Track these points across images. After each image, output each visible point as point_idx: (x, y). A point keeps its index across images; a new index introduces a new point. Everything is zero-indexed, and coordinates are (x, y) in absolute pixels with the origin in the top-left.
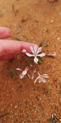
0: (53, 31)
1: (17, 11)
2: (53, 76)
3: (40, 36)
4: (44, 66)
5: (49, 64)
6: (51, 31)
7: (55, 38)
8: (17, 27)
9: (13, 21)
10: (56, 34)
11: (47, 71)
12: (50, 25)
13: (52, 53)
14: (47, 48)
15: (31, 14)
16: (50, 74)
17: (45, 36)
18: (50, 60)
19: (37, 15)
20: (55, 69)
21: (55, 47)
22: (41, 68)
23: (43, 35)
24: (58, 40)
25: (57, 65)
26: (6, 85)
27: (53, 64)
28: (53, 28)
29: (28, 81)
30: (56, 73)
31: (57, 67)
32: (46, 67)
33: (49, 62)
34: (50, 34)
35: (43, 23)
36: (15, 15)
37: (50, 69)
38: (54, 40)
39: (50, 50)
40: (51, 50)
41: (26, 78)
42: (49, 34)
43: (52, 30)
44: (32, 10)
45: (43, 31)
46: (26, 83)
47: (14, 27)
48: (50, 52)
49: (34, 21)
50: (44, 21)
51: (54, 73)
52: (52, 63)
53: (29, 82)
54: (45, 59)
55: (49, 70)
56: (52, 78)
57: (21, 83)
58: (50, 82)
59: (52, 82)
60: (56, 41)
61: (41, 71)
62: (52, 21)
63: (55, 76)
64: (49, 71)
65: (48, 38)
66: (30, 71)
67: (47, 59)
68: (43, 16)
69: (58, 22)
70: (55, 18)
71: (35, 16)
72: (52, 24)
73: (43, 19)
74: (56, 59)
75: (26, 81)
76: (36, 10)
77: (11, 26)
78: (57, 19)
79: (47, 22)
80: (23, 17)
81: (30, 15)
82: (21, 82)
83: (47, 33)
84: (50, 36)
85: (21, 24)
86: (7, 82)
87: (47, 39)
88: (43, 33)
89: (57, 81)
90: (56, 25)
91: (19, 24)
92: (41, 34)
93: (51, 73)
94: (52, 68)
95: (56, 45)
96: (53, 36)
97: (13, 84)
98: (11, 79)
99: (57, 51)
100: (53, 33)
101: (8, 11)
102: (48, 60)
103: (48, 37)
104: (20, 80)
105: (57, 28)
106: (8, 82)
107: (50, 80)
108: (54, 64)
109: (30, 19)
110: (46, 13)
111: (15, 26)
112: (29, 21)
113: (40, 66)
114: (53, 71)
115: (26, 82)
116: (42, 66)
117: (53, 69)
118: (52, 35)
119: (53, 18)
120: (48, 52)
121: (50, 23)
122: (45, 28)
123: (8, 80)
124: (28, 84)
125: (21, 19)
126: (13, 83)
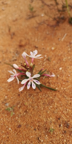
0: (54, 60)
1: (14, 34)
2: (56, 112)
3: (40, 64)
4: (45, 101)
5: (51, 99)
6: (52, 60)
7: (57, 68)
8: (14, 53)
9: (9, 45)
10: (57, 63)
11: (49, 107)
12: (51, 52)
13: (53, 85)
14: (48, 80)
15: (30, 38)
16: (52, 110)
17: (46, 65)
18: (52, 94)
19: (36, 40)
20: (58, 105)
21: (57, 79)
22: (42, 102)
23: (44, 64)
24: (60, 70)
25: (60, 99)
26: (2, 124)
27: (55, 99)
28: (54, 56)
29: (28, 118)
30: (59, 109)
31: (60, 102)
32: (48, 102)
33: (51, 96)
34: (52, 62)
35: (43, 50)
36: (12, 38)
37: (53, 104)
38: (56, 70)
39: (51, 82)
40: (53, 81)
41: (25, 115)
42: (50, 63)
43: (53, 58)
44: (30, 34)
45: (44, 59)
46: (26, 122)
47: (10, 52)
48: (52, 84)
49: (33, 47)
50: (45, 48)
51: (57, 109)
52: (54, 96)
53: (28, 120)
54: (46, 92)
55: (51, 105)
56: (55, 116)
57: (20, 122)
58: (52, 120)
59: (55, 120)
60: (58, 71)
61: (42, 106)
62: (53, 48)
63: (58, 112)
64: (51, 107)
65: (50, 68)
66: (30, 106)
67: (48, 92)
68: (44, 41)
69: (60, 49)
70: (56, 44)
71: (34, 41)
72: (53, 51)
73: (43, 44)
74: (58, 92)
75: (26, 118)
76: (35, 33)
77: (7, 51)
78: (58, 46)
79: (48, 49)
80: (21, 41)
81: (28, 40)
82: (20, 120)
83: (47, 61)
84: (51, 65)
85: (18, 49)
86: (3, 120)
87: (48, 68)
88: (44, 62)
89: (60, 118)
90: (57, 53)
91: (16, 48)
92: (41, 63)
93: (54, 109)
94: (54, 103)
95: (58, 76)
96: (55, 65)
97: (10, 123)
98: (8, 117)
99: (59, 83)
100: (54, 62)
101: (3, 33)
102: (50, 93)
103: (49, 66)
104: (18, 118)
105: (58, 56)
106: (5, 120)
107: (52, 118)
108: (57, 98)
109: (29, 44)
110: (47, 39)
111: (12, 51)
112: (27, 46)
113: (41, 101)
114: (56, 106)
115: (25, 120)
116: (44, 101)
117: (56, 104)
118: (53, 64)
119: (54, 44)
120: (50, 84)
121: (51, 50)
122: (46, 56)
123: (4, 117)
124: (27, 123)
125: (18, 44)
126: (10, 121)
